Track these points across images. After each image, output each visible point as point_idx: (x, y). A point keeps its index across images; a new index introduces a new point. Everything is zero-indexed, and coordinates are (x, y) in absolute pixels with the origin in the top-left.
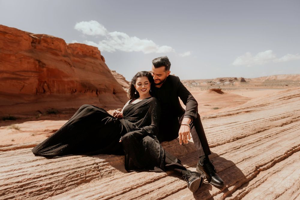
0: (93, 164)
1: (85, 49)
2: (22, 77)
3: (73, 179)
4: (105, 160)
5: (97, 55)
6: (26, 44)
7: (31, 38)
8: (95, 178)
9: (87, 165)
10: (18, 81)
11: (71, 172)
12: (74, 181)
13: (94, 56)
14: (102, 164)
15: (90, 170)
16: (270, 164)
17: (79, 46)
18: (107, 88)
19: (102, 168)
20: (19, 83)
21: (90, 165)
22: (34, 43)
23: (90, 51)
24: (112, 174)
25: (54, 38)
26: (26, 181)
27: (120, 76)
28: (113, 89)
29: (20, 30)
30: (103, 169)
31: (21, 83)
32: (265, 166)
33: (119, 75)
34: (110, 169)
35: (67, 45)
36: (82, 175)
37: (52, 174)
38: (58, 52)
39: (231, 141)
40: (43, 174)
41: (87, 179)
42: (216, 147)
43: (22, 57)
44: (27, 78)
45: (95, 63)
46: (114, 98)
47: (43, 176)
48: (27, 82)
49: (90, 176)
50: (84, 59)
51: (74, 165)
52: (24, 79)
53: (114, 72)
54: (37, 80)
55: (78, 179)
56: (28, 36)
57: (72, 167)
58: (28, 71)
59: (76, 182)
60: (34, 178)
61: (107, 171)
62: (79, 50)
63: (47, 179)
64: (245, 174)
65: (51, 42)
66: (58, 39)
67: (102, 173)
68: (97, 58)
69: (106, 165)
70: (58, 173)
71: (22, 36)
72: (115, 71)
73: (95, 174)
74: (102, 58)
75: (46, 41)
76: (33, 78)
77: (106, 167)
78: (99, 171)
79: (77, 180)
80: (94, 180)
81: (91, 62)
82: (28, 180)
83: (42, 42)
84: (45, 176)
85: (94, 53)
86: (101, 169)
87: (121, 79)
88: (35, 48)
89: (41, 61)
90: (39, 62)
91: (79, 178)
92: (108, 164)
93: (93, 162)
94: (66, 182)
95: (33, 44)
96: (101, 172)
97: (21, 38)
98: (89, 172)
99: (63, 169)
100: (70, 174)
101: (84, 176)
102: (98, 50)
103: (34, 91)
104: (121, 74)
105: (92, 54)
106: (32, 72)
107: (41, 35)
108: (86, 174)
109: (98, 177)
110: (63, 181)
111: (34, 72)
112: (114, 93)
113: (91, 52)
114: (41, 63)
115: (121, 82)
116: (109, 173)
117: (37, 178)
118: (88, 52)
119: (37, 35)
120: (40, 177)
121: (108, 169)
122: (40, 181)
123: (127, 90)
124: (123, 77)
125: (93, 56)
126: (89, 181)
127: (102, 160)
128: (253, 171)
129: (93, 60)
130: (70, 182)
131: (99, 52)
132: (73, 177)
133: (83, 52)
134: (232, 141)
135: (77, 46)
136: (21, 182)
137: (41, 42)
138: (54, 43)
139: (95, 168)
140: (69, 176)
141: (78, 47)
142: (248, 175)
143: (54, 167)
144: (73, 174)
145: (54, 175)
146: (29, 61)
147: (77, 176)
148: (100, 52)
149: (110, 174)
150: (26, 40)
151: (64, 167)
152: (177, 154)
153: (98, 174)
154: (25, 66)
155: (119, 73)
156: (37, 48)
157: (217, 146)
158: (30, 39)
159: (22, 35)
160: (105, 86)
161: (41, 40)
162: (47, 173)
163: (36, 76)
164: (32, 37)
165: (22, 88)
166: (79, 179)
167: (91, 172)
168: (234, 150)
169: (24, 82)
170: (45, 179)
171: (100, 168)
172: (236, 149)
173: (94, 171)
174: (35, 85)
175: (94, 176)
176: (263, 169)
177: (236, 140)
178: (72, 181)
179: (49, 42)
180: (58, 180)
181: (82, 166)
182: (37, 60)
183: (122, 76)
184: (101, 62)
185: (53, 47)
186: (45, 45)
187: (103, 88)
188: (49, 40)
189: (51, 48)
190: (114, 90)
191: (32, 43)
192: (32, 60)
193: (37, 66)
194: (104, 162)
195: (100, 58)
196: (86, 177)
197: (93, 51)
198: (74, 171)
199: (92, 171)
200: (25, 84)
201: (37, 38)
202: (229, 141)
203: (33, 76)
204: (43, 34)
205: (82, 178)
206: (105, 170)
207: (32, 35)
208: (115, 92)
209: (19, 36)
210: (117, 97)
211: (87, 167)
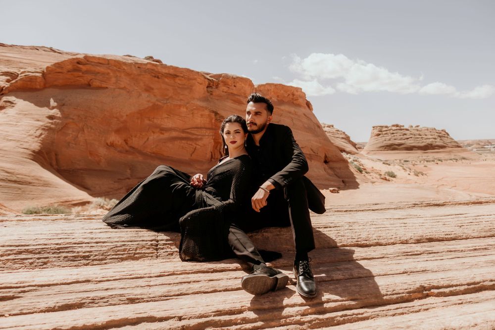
0: (152, 241)
1: (282, 91)
2: (194, 137)
3: (118, 253)
4: (169, 238)
5: (300, 100)
6: (200, 89)
7: (206, 80)
8: (147, 257)
9: (143, 241)
10: (189, 142)
11: (119, 244)
12: (119, 254)
13: (295, 102)
14: (164, 242)
15: (144, 247)
16: (462, 288)
17: (273, 87)
18: (314, 152)
19: (162, 247)
20: (190, 144)
21: (147, 241)
22: (211, 87)
23: (289, 95)
24: (173, 256)
25: (237, 77)
26: (66, 244)
27: (341, 134)
28: (324, 156)
29: (193, 71)
30: (163, 249)
31: (192, 145)
32: (447, 290)
33: (338, 132)
34: (172, 251)
35: (256, 87)
36: (131, 250)
37: (97, 243)
38: (242, 99)
39: (410, 242)
40: (86, 241)
41: (136, 256)
42: (372, 247)
43: (195, 107)
44: (199, 137)
45: (296, 114)
46: (325, 169)
47: (86, 243)
48: (200, 143)
49: (141, 253)
50: (279, 107)
51: (128, 238)
52: (196, 139)
53: (331, 127)
54: (212, 141)
55: (124, 254)
56: (203, 79)
57: (123, 239)
58: (201, 128)
59: (121, 256)
60: (75, 244)
61: (167, 252)
62: (272, 93)
63: (88, 246)
64: (383, 292)
65: (233, 84)
66: (242, 79)
67: (159, 253)
68: (299, 105)
69: (169, 244)
70: (104, 242)
71: (195, 79)
72: (333, 126)
73: (149, 252)
74: (308, 105)
75: (225, 84)
76: (207, 137)
77: (168, 247)
78: (157, 250)
79: (122, 255)
80: (145, 258)
81: (290, 113)
82: (68, 243)
83: (221, 85)
84: (88, 243)
85: (295, 96)
86: (160, 248)
87: (343, 138)
88: (212, 94)
89: (219, 112)
90: (216, 114)
91: (126, 252)
92: (173, 244)
93: (153, 238)
94: (108, 254)
95: (210, 89)
96: (158, 251)
97: (194, 81)
98: (142, 248)
99: (111, 240)
100: (117, 247)
101: (133, 252)
102: (301, 92)
103: (209, 156)
104: (343, 131)
105: (293, 99)
106: (206, 128)
107: (220, 76)
108: (136, 250)
109: (152, 256)
110: (105, 253)
111: (209, 129)
112: (326, 162)
113: (291, 96)
114: (218, 116)
115: (342, 143)
116: (169, 254)
117: (78, 244)
118: (286, 96)
119: (214, 76)
120: (82, 243)
121: (169, 250)
122: (80, 247)
123: (351, 157)
124: (346, 135)
125: (293, 103)
126: (137, 259)
127: (166, 237)
128: (407, 291)
129: (292, 109)
130: (113, 255)
131: (303, 96)
132: (119, 251)
133: (278, 96)
134: (414, 242)
135: (269, 88)
136: (60, 244)
137: (219, 85)
138: (238, 85)
139: (152, 245)
140: (115, 249)
141: (271, 90)
142: (387, 295)
143: (102, 237)
144: (120, 247)
145: (99, 244)
146: (203, 113)
147: (124, 250)
148: (305, 95)
149: (169, 257)
150: (201, 84)
151: (114, 238)
152: (289, 247)
153: (152, 253)
154: (199, 121)
155: (340, 130)
156: (214, 94)
157: (374, 246)
158: (205, 82)
159: (195, 77)
160: (312, 150)
161: (220, 82)
162: (92, 241)
163: (211, 134)
164: (209, 79)
165: (193, 152)
166: (126, 254)
167: (143, 249)
168: (404, 256)
169: (195, 144)
170: (86, 247)
171: (159, 246)
172: (408, 255)
173: (148, 248)
174: (210, 148)
175: (147, 255)
176: (438, 293)
177: (426, 242)
178: (116, 255)
179: (230, 84)
180: (100, 250)
181: (136, 240)
182: (213, 112)
183: (344, 133)
184: (307, 110)
185: (235, 92)
186: (225, 89)
187: (308, 152)
188: (230, 82)
189: (232, 93)
190: (326, 157)
191: (207, 87)
192: (207, 112)
193: (213, 121)
194: (167, 240)
195: (305, 105)
196: (135, 254)
197: (293, 95)
198: (123, 243)
199: (146, 248)
200: (197, 146)
201: (214, 79)
202: (406, 241)
203: (207, 134)
204: (222, 74)
205: (130, 254)
206: (163, 251)
207: (208, 77)
208: (328, 161)
209: (191, 79)
210: (331, 168)
211: (141, 243)
